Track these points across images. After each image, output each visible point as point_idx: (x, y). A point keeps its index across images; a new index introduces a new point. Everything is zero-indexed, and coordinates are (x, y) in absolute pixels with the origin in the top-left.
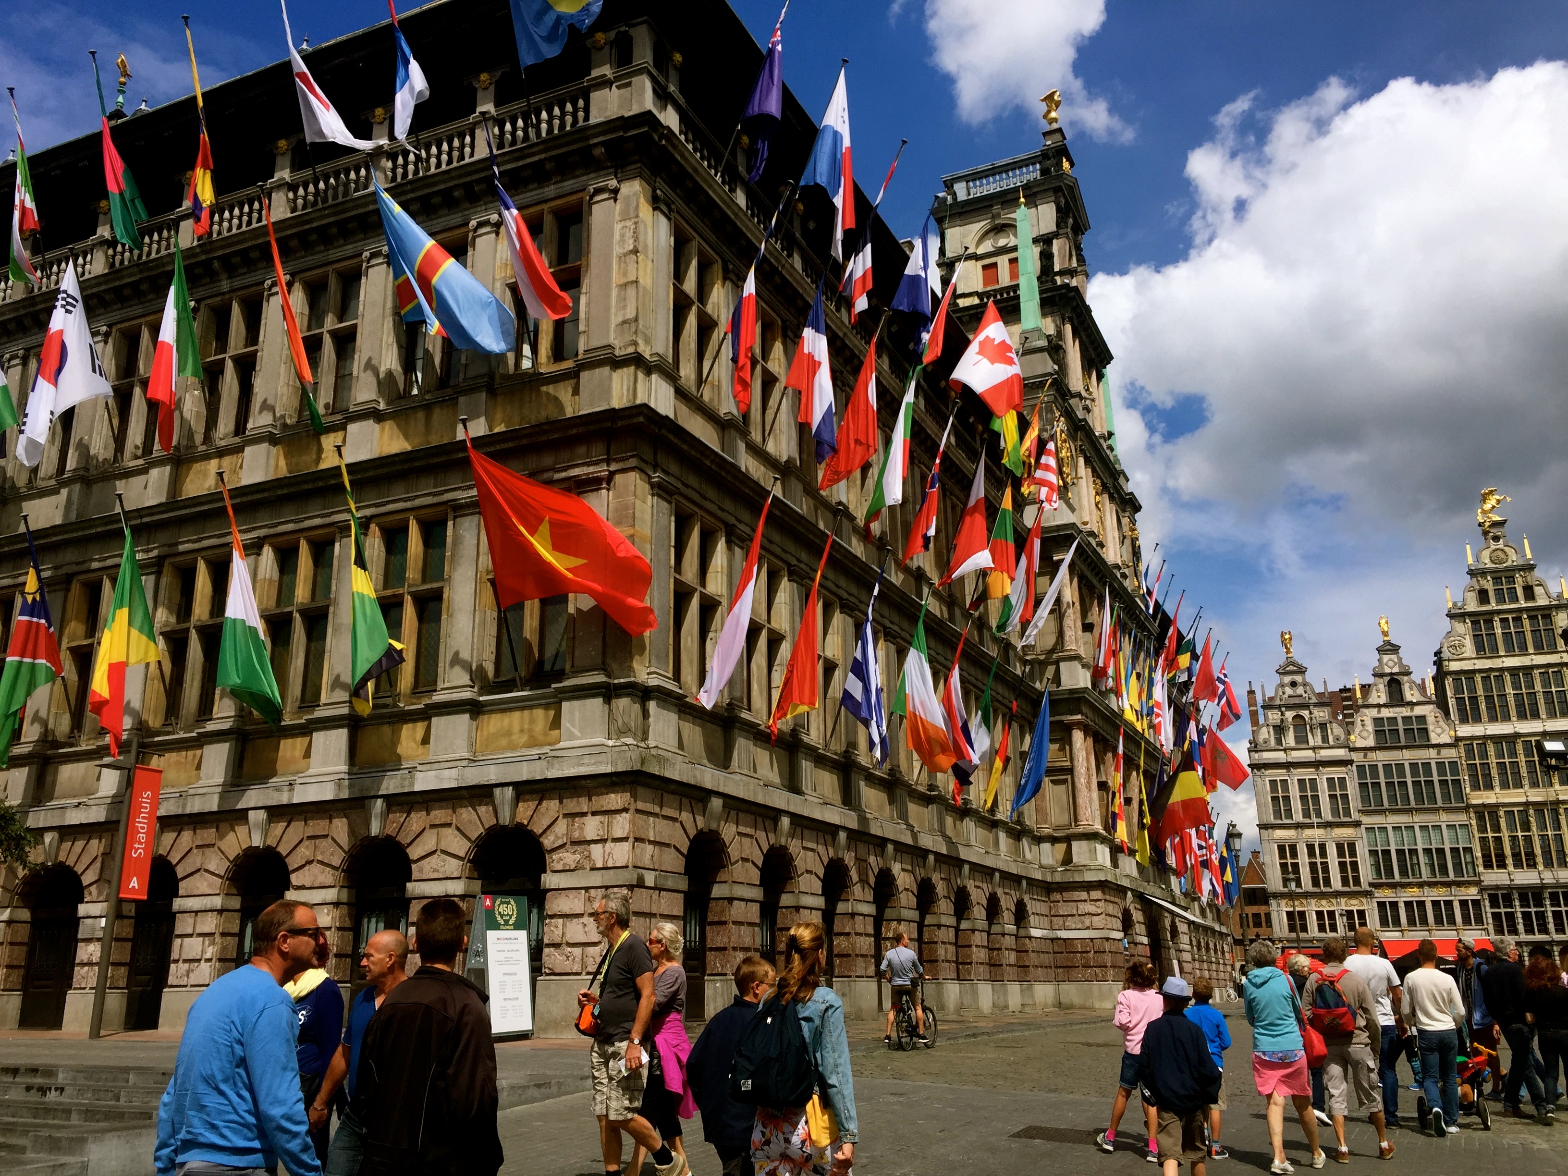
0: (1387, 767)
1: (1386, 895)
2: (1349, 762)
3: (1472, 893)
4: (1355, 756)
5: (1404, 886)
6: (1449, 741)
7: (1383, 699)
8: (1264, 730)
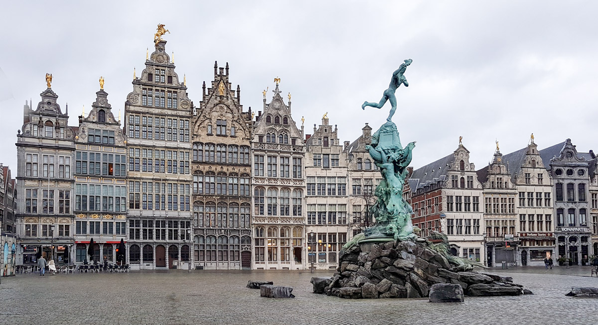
0: (92, 154)
1: (81, 218)
2: (74, 149)
3: (123, 218)
4: (76, 146)
5: (90, 214)
6: (123, 145)
7: (96, 119)
8: (29, 126)
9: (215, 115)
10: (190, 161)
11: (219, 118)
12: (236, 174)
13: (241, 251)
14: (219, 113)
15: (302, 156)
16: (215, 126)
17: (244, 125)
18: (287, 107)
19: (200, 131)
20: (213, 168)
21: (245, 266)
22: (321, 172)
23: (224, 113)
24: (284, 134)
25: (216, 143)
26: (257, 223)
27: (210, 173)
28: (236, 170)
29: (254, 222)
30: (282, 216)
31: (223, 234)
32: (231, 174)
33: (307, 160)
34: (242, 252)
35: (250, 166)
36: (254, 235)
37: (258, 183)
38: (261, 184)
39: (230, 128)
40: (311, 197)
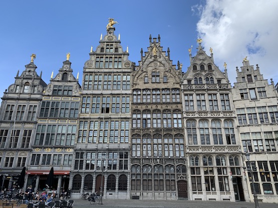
2: (41, 100)
3: (70, 151)
4: (43, 98)
5: (45, 148)
6: (78, 95)
7: (60, 79)
8: (13, 86)
9: (150, 69)
10: (130, 103)
11: (154, 71)
12: (169, 110)
13: (176, 180)
14: (154, 68)
15: (228, 92)
16: (151, 77)
17: (174, 73)
18: (210, 58)
19: (138, 81)
20: (149, 107)
21: (182, 196)
22: (250, 104)
23: (157, 67)
24: (209, 77)
25: (151, 88)
26: (191, 152)
27: (147, 111)
28: (169, 108)
29: (188, 151)
30: (215, 145)
31: (159, 163)
32: (164, 110)
33: (235, 95)
34: (178, 182)
35: (182, 103)
36: (189, 164)
37: (189, 117)
38: (192, 117)
39: (162, 77)
40: (243, 126)
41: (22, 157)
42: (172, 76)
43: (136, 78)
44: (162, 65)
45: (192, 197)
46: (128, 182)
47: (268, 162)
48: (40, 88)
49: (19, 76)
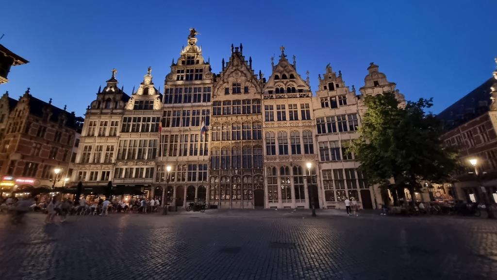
0: (135, 118)
3: (152, 165)
5: (127, 162)
8: (95, 103)
9: (231, 80)
10: (210, 116)
11: (234, 81)
12: (249, 121)
14: (235, 78)
15: (308, 101)
16: (232, 87)
18: (293, 65)
19: (219, 92)
20: (229, 119)
21: (258, 205)
22: (330, 112)
23: (239, 77)
24: (291, 86)
25: (231, 99)
26: (268, 162)
27: (227, 123)
28: (249, 119)
30: (293, 155)
31: (237, 174)
32: (244, 122)
33: (315, 103)
34: (255, 191)
35: (261, 114)
36: (266, 174)
39: (243, 87)
40: (322, 135)
41: (106, 171)
42: (253, 86)
43: (216, 90)
44: (243, 75)
45: (268, 205)
46: (207, 192)
47: (344, 170)
48: (122, 104)
49: (101, 92)
